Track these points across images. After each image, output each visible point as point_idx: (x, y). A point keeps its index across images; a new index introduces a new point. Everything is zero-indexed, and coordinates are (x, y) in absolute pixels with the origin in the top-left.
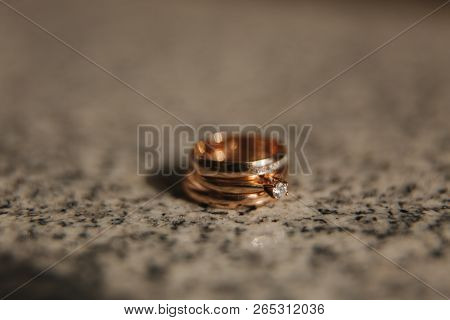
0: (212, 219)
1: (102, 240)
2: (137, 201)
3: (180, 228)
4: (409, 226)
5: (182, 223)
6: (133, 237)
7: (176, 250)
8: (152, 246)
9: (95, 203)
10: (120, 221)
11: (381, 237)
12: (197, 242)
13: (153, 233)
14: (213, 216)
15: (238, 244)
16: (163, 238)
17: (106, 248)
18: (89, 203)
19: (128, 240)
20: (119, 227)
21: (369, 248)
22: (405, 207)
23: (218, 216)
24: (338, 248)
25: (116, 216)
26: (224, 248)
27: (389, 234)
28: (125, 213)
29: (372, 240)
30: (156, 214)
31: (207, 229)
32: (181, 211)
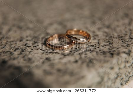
0: (26, 48)
2: (10, 42)
3: (17, 51)
4: (74, 53)
6: (4, 52)
7: (12, 57)
8: (7, 55)
12: (18, 55)
13: (9, 51)
14: (27, 47)
15: (28, 56)
16: (11, 53)
19: (2, 53)
21: (60, 59)
23: (28, 47)
24: (52, 59)
25: (3, 46)
26: (24, 57)
27: (68, 55)
28: (6, 45)
29: (62, 56)
30: (13, 46)
31: (23, 51)
32: (20, 45)
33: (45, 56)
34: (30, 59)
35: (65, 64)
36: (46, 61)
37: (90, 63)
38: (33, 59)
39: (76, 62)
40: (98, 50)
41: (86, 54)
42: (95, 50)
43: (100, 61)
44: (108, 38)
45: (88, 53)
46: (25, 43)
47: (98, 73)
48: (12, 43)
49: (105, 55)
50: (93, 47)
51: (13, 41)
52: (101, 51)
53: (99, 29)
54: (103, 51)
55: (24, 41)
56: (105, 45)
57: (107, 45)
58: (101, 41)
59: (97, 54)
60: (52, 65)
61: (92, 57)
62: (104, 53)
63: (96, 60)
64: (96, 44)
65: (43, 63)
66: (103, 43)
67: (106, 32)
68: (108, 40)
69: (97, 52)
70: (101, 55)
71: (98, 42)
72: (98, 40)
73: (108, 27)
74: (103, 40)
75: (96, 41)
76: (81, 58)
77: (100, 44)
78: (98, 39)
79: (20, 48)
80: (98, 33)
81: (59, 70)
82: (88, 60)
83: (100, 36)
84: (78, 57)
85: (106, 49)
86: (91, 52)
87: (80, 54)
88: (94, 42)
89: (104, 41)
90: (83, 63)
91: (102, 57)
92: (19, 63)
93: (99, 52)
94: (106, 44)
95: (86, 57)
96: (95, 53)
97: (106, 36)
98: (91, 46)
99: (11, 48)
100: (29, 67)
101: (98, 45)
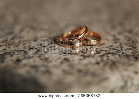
1: (9, 51)
2: (24, 41)
3: (32, 50)
5: (32, 48)
6: (17, 51)
7: (27, 55)
8: (21, 54)
9: (12, 41)
10: (16, 46)
11: (85, 57)
13: (23, 50)
14: (42, 47)
15: (44, 56)
16: (25, 52)
17: (9, 53)
18: (11, 40)
19: (16, 52)
20: (15, 48)
21: (80, 60)
22: (97, 50)
24: (71, 59)
25: (16, 45)
26: (40, 56)
28: (19, 44)
29: (82, 58)
30: (27, 45)
31: (38, 51)
32: (34, 45)
33: (63, 57)
34: (46, 59)
35: (86, 65)
36: (65, 61)
37: (113, 65)
38: (51, 59)
39: (98, 63)
40: (120, 53)
41: (108, 57)
42: (117, 53)
43: (124, 64)
44: (130, 42)
45: (110, 55)
46: (41, 43)
47: (122, 76)
48: (25, 43)
49: (128, 59)
50: (115, 50)
51: (26, 41)
52: (124, 55)
53: (120, 33)
54: (126, 55)
55: (39, 41)
56: (128, 49)
57: (130, 49)
58: (123, 45)
59: (119, 57)
60: (72, 66)
61: (115, 60)
62: (127, 56)
63: (120, 63)
64: (117, 48)
65: (62, 63)
66: (125, 47)
67: (127, 37)
68: (130, 45)
69: (119, 55)
70: (125, 58)
71: (120, 46)
72: (120, 44)
73: (130, 32)
74: (125, 44)
75: (118, 44)
76: (102, 60)
77: (122, 48)
78: (120, 42)
79: (35, 47)
80: (119, 37)
81: (80, 71)
82: (110, 63)
83: (121, 40)
84: (99, 59)
85: (129, 53)
86: (113, 55)
87: (101, 56)
88: (116, 46)
89: (127, 45)
90: (105, 65)
91: (125, 60)
92: (35, 62)
93: (122, 55)
94: (128, 47)
95: (108, 59)
96: (117, 56)
97: (128, 41)
98: (113, 49)
99: (25, 47)
100: (46, 66)
101: (120, 48)
